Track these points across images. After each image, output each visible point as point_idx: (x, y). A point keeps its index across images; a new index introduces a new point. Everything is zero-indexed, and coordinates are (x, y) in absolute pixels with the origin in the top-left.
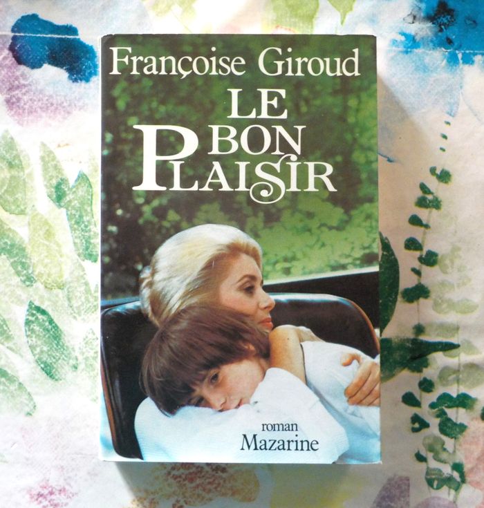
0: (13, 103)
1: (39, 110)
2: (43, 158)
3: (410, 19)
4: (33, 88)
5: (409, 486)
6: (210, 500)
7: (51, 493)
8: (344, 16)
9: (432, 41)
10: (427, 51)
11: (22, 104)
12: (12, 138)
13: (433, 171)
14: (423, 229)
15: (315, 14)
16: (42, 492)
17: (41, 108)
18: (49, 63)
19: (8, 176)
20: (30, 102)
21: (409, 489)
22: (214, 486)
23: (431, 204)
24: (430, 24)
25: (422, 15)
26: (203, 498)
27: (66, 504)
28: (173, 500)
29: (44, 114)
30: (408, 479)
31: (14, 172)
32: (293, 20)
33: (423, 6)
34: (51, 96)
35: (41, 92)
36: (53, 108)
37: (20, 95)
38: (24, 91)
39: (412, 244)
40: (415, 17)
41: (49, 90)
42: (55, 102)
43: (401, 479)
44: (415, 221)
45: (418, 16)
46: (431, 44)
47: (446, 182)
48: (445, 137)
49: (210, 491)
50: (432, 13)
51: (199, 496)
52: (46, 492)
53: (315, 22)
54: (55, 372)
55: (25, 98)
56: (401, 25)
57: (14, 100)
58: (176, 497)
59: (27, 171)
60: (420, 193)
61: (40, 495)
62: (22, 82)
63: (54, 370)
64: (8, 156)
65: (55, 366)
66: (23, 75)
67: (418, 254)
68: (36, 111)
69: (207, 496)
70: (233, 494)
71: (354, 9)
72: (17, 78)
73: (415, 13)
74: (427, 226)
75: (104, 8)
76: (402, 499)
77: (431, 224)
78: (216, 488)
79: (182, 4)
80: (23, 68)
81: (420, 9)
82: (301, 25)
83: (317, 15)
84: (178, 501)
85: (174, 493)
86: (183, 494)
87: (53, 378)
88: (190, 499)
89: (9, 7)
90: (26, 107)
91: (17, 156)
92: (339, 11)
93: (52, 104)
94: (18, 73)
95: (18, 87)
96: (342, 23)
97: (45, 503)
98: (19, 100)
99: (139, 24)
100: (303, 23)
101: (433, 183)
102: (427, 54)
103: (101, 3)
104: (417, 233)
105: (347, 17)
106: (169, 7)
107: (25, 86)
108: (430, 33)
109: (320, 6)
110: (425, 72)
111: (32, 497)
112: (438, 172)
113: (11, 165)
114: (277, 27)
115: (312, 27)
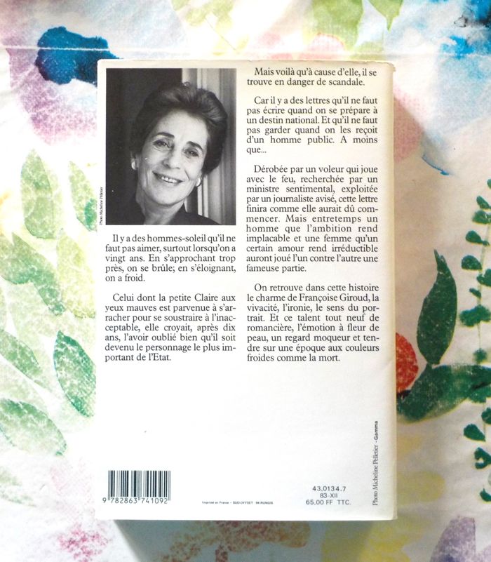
0: (39, 121)
1: (67, 127)
2: (71, 179)
3: (462, 23)
4: (61, 104)
5: (474, 528)
6: (257, 545)
7: (84, 540)
8: (390, 20)
9: (485, 45)
10: (481, 56)
11: (49, 121)
12: (39, 158)
13: (490, 183)
14: (481, 246)
15: (359, 19)
16: (74, 538)
17: (69, 125)
18: (78, 78)
19: (35, 198)
20: (58, 119)
21: (474, 532)
22: (260, 530)
23: (489, 219)
24: (483, 28)
25: (474, 17)
26: (249, 543)
27: (100, 552)
28: (216, 546)
29: (72, 132)
30: (473, 521)
31: (41, 194)
32: (336, 26)
33: (475, 8)
34: (80, 113)
35: (69, 108)
36: (81, 125)
37: (47, 113)
38: (51, 107)
39: (470, 263)
40: (466, 20)
41: (78, 107)
42: (83, 118)
43: (465, 520)
44: (473, 238)
45: (470, 19)
46: (485, 49)
49: (255, 536)
50: (485, 16)
51: (244, 541)
52: (78, 538)
53: (359, 28)
54: (86, 408)
55: (53, 115)
56: (452, 29)
57: (41, 117)
58: (219, 543)
59: (55, 192)
60: (477, 208)
61: (72, 542)
62: (50, 98)
63: (85, 405)
64: (34, 177)
65: (86, 401)
66: (50, 91)
67: (476, 273)
68: (64, 129)
69: (253, 541)
70: (282, 538)
71: (400, 14)
72: (44, 95)
73: (466, 16)
74: (485, 243)
75: (135, 20)
76: (468, 543)
77: (490, 242)
78: (262, 532)
79: (217, 12)
80: (51, 84)
81: (472, 11)
82: (345, 31)
83: (362, 21)
84: (221, 548)
85: (217, 538)
86: (227, 539)
87: (85, 414)
88: (234, 545)
89: (35, 21)
90: (54, 124)
91: (44, 177)
92: (385, 15)
93: (81, 121)
94: (45, 89)
95: (45, 104)
96: (388, 28)
97: (78, 550)
98: (46, 117)
99: (172, 35)
100: (347, 29)
102: (481, 59)
103: (132, 14)
104: (475, 251)
105: (394, 22)
106: (204, 16)
107: (52, 102)
108: (483, 37)
109: (365, 12)
110: (479, 77)
111: (63, 544)
113: (37, 187)
114: (319, 34)
115: (357, 33)
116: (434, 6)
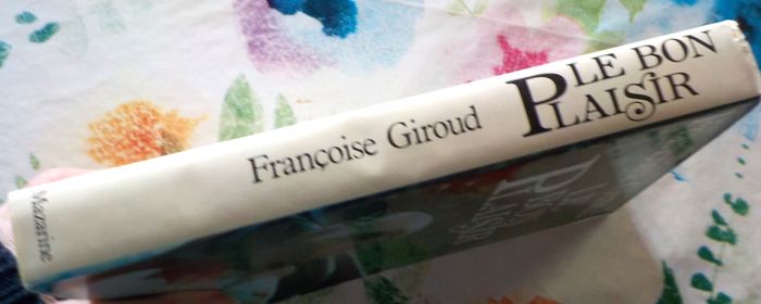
0: (256, 47)
1: (283, 58)
2: (277, 112)
4: (282, 34)
8: (633, 14)
11: (265, 49)
12: (247, 85)
13: (727, 198)
14: (713, 265)
17: (286, 56)
18: (304, 12)
19: (234, 124)
20: (275, 49)
23: (724, 237)
29: (288, 64)
31: (242, 122)
32: (577, 10)
34: (299, 46)
35: (290, 40)
36: (299, 59)
37: (265, 40)
38: (270, 35)
39: (700, 282)
41: (300, 40)
42: (302, 52)
44: (705, 254)
47: (743, 214)
48: (742, 161)
53: (601, 16)
55: (271, 43)
57: (258, 43)
59: (257, 123)
60: (710, 222)
62: (271, 26)
64: (238, 104)
66: (273, 19)
67: (706, 294)
68: (280, 60)
71: (644, 9)
72: (265, 22)
74: (718, 263)
77: (724, 261)
80: (275, 13)
82: (585, 16)
83: (604, 9)
90: (270, 53)
91: (249, 105)
92: (628, 8)
93: (299, 55)
94: (267, 16)
95: (265, 31)
96: (631, 20)
98: (263, 44)
100: (588, 15)
101: (727, 213)
104: (708, 270)
105: (637, 15)
107: (273, 30)
112: (734, 200)
113: (240, 114)
114: (559, 14)
115: (597, 22)
116: (678, 8)
